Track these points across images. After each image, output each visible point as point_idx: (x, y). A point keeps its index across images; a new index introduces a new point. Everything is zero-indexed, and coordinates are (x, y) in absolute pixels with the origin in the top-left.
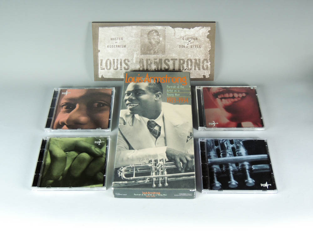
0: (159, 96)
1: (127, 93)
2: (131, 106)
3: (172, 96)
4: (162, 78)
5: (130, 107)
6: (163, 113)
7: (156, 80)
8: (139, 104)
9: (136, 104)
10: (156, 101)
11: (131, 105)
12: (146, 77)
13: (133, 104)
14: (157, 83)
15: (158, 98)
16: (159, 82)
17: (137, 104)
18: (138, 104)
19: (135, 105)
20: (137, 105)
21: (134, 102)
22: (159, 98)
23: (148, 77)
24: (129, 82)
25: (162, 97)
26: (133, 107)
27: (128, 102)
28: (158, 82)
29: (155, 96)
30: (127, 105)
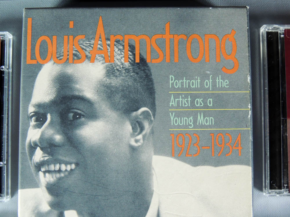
0: (142, 129)
1: (36, 114)
2: (49, 172)
3: (187, 126)
4: (150, 38)
5: (50, 178)
6: (160, 204)
7: (132, 48)
8: (77, 164)
9: (66, 163)
10: (133, 149)
11: (52, 167)
12: (97, 37)
13: (57, 167)
14: (133, 63)
15: (140, 137)
16: (143, 60)
17: (71, 164)
18: (73, 166)
19: (63, 167)
20: (69, 168)
21: (61, 157)
22: (144, 137)
23: (103, 37)
24: (40, 61)
25: (152, 132)
26: (60, 179)
27: (39, 155)
28: (138, 60)
29: (129, 127)
30: (39, 166)
